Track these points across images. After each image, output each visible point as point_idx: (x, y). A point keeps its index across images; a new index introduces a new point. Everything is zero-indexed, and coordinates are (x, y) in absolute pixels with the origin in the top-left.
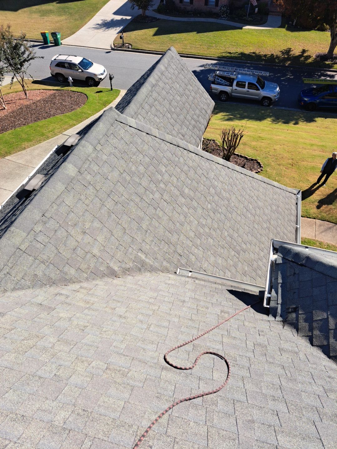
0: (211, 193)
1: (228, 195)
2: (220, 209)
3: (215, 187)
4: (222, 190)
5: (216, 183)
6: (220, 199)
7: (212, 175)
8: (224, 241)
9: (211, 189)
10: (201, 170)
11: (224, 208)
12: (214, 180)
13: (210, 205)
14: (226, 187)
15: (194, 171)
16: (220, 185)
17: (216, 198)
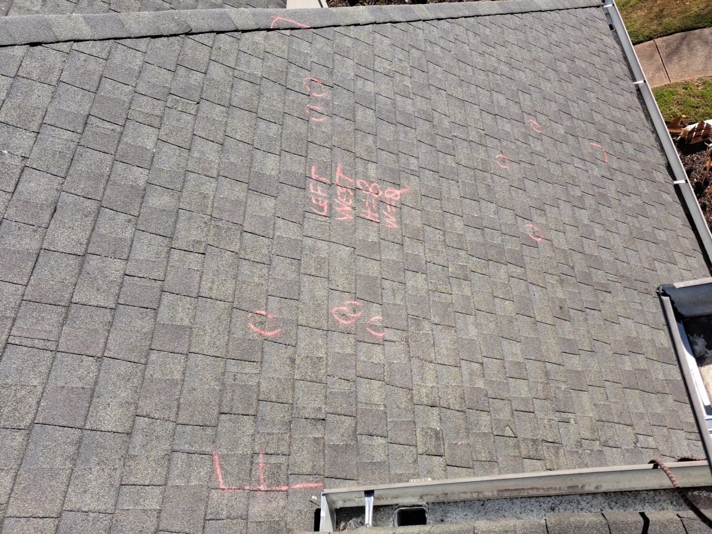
0: (363, 127)
1: (420, 103)
2: (413, 160)
3: (369, 102)
4: (399, 98)
5: (370, 87)
6: (400, 128)
7: (347, 69)
8: (462, 253)
9: (360, 114)
10: (303, 73)
11: (424, 149)
12: (360, 83)
13: (374, 166)
14: (407, 82)
15: (277, 87)
16: (385, 86)
17: (387, 132)
